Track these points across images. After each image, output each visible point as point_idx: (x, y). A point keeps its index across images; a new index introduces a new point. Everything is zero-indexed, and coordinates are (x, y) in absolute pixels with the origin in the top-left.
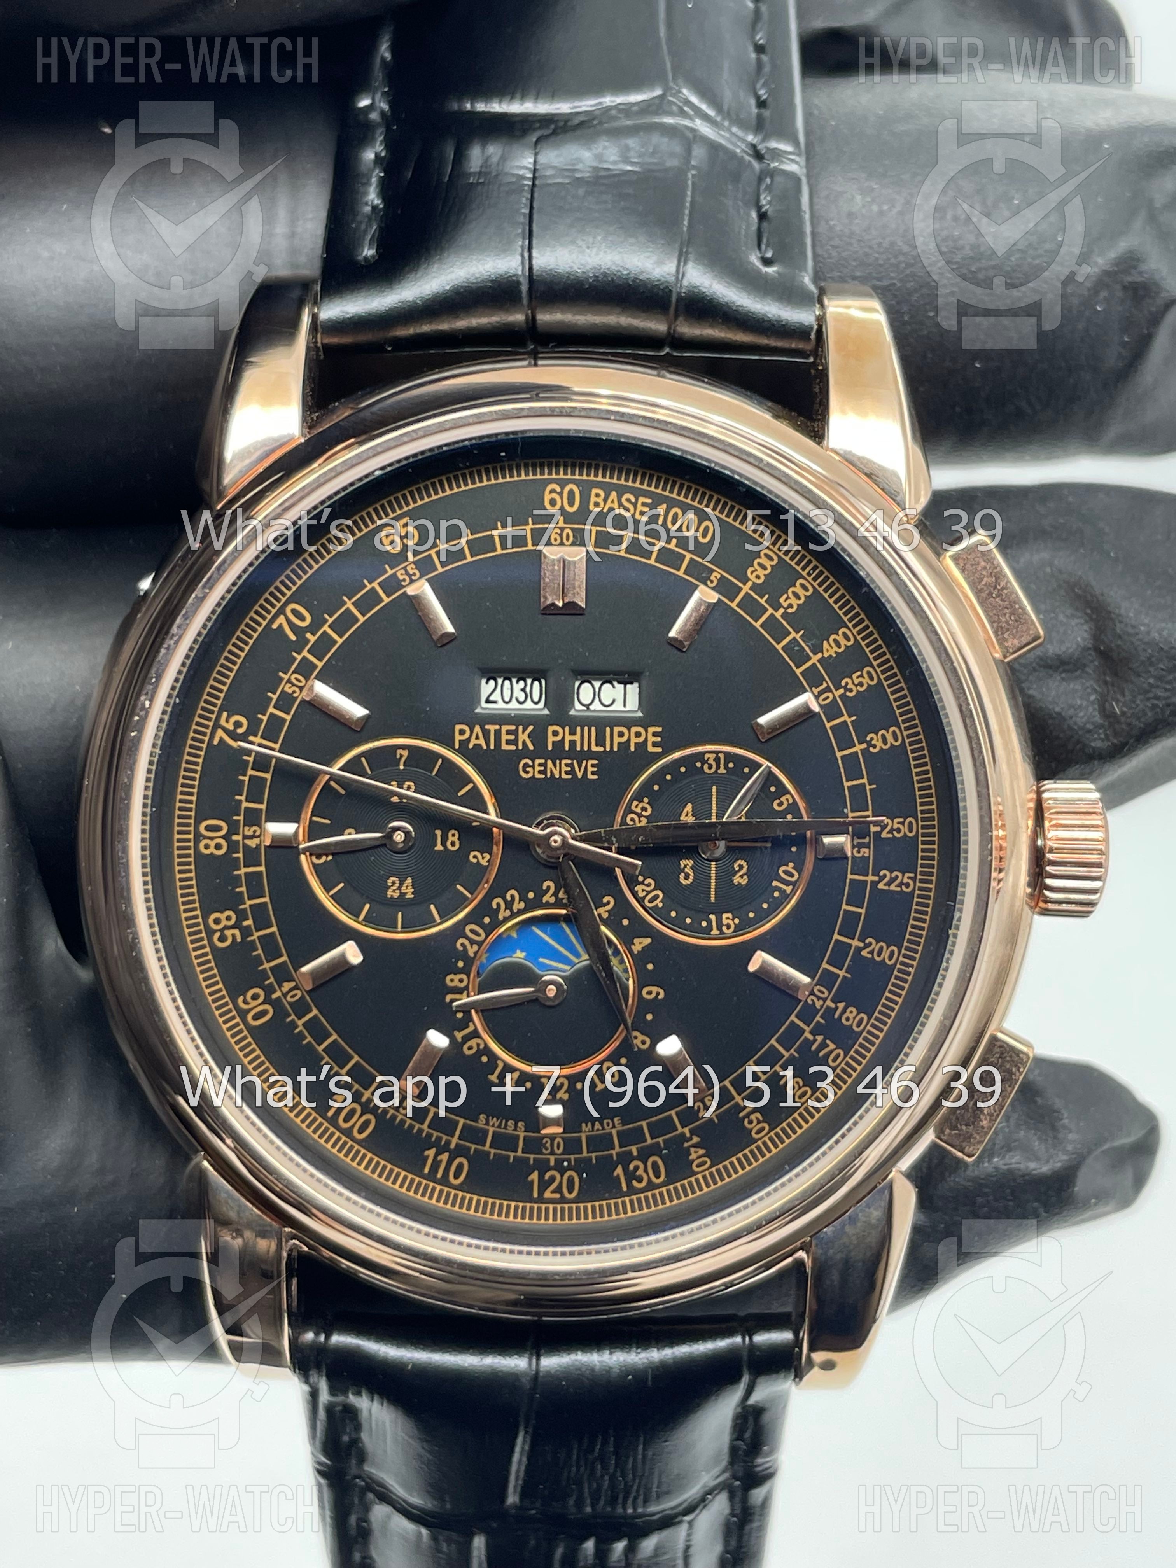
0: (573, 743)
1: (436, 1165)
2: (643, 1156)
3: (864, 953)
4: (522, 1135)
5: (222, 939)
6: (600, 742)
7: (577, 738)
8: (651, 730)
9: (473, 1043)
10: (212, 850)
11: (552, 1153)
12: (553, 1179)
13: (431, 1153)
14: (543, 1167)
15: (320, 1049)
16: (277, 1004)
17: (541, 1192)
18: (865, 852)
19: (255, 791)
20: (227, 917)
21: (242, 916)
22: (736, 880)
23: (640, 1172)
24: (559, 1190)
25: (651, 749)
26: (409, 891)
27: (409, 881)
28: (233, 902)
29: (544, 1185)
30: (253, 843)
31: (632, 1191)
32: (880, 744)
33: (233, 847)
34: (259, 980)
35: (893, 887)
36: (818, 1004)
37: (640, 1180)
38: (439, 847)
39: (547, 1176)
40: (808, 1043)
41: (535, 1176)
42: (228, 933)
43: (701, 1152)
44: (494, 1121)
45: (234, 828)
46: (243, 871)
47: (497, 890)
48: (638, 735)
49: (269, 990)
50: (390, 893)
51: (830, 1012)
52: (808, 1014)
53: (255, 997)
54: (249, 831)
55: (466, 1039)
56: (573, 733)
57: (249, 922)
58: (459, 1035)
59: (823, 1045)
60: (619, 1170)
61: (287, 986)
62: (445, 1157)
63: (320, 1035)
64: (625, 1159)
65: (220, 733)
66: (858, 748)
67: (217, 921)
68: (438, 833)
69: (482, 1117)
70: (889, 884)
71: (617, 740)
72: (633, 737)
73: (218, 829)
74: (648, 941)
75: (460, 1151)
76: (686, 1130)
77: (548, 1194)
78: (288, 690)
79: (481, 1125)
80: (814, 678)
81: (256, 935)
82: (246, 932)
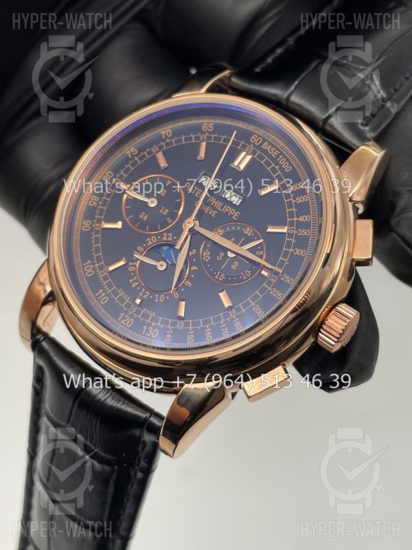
0: (214, 204)
1: (100, 294)
2: (155, 327)
3: (254, 309)
4: (127, 301)
5: (92, 203)
6: (222, 208)
7: (216, 203)
8: (237, 212)
9: (133, 268)
10: (105, 179)
11: (131, 311)
12: (127, 318)
13: (101, 291)
14: (126, 313)
15: (94, 246)
16: (92, 228)
17: (121, 320)
18: (273, 280)
19: (127, 171)
20: (96, 198)
21: (100, 200)
22: (232, 267)
23: (151, 331)
24: (126, 322)
25: (234, 217)
26: (145, 218)
27: (147, 216)
29: (123, 318)
31: (145, 335)
32: (298, 253)
34: (92, 219)
35: (274, 295)
36: (231, 315)
37: (149, 333)
38: (161, 212)
39: (126, 316)
40: (221, 324)
41: (122, 314)
42: (94, 203)
43: (171, 336)
44: (123, 293)
45: (114, 177)
47: (167, 231)
48: (233, 212)
49: (93, 223)
50: (140, 216)
51: (233, 319)
52: (226, 316)
53: (89, 223)
54: (117, 180)
55: (132, 266)
56: (216, 201)
57: (101, 203)
58: (130, 264)
59: (224, 328)
60: (145, 327)
61: (98, 225)
62: (104, 294)
63: (97, 242)
64: (149, 325)
65: (129, 152)
66: (291, 250)
67: (93, 198)
68: (163, 208)
69: (121, 290)
70: (274, 293)
71: (226, 210)
72: (231, 211)
73: (110, 175)
75: (109, 295)
76: (171, 328)
77: (122, 322)
78: (153, 150)
79: (119, 291)
80: (291, 224)
81: (100, 207)
82: (98, 205)
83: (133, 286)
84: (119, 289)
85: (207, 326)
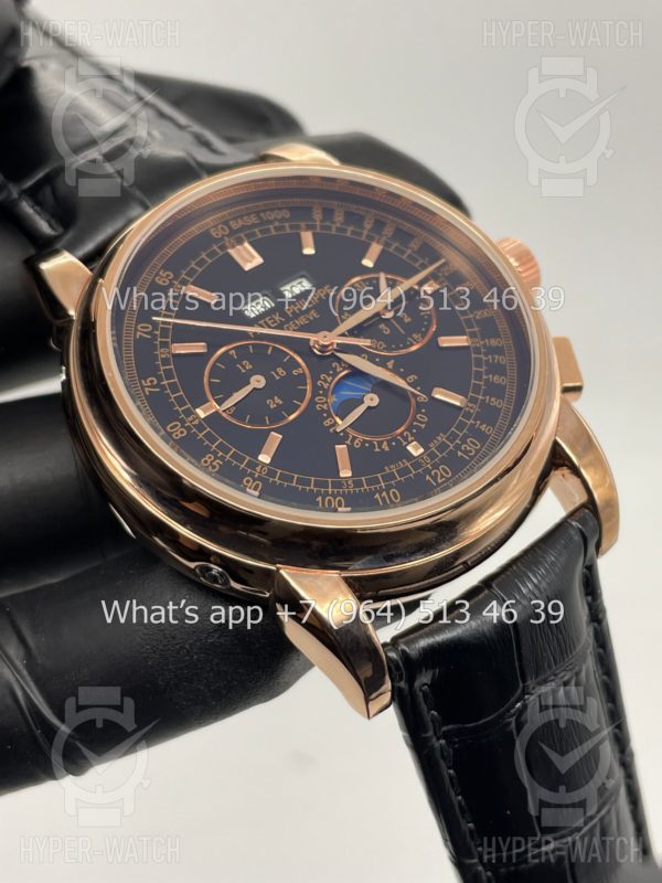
1: (383, 499)
2: (464, 442)
3: (477, 318)
4: (408, 465)
5: (214, 467)
9: (357, 441)
10: (180, 436)
11: (427, 464)
12: (436, 473)
13: (377, 496)
14: (428, 471)
15: (294, 484)
16: (260, 478)
17: (435, 480)
18: (446, 284)
19: (180, 402)
20: (209, 458)
21: (215, 453)
23: (468, 448)
24: (442, 476)
26: (279, 401)
27: (276, 398)
28: (207, 450)
29: (435, 478)
30: (196, 422)
31: (472, 458)
33: (188, 429)
34: (244, 473)
36: (477, 345)
37: (469, 452)
38: (278, 378)
39: (433, 473)
40: (487, 361)
41: (428, 477)
42: (214, 463)
43: (485, 426)
44: (392, 467)
45: (183, 422)
46: (201, 436)
47: (315, 379)
49: (252, 475)
50: (272, 407)
51: (485, 346)
52: (477, 351)
53: (248, 482)
54: (191, 419)
55: (352, 441)
57: (221, 454)
58: (348, 442)
59: (494, 359)
60: (460, 453)
61: (258, 469)
62: (384, 494)
63: (289, 479)
64: (458, 447)
65: (146, 389)
66: (409, 251)
67: (206, 462)
68: (273, 372)
69: (386, 468)
73: (176, 426)
74: (392, 361)
75: (389, 487)
76: (472, 421)
77: (440, 481)
78: (163, 356)
79: (388, 471)
80: (371, 239)
81: (228, 457)
82: (222, 458)
83: (387, 449)
84: (385, 470)
85: (484, 377)
